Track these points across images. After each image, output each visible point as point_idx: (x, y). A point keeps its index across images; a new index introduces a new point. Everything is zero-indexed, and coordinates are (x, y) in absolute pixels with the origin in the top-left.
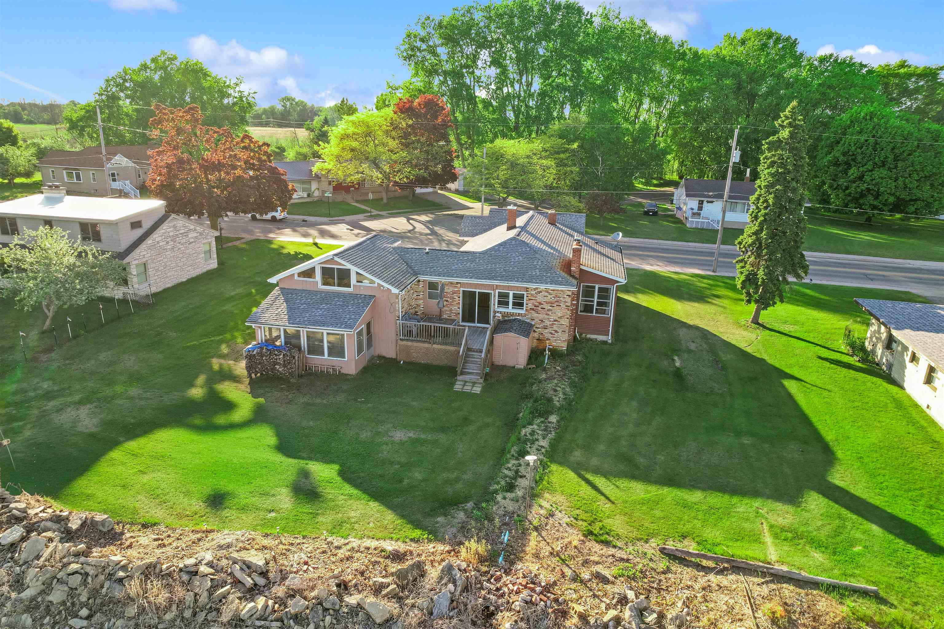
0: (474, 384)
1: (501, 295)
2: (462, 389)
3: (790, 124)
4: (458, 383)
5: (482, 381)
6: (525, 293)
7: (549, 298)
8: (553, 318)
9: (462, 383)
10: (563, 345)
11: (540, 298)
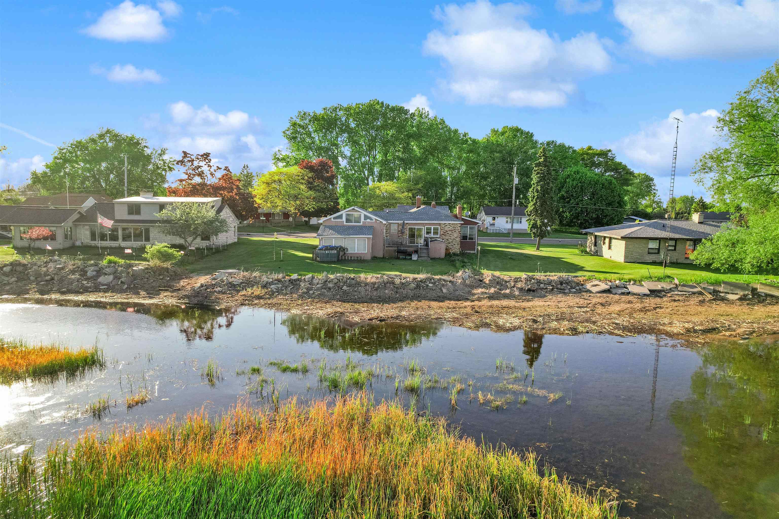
1: (427, 229)
3: (543, 155)
6: (439, 227)
7: (451, 228)
8: (452, 238)
10: (457, 251)
11: (446, 228)
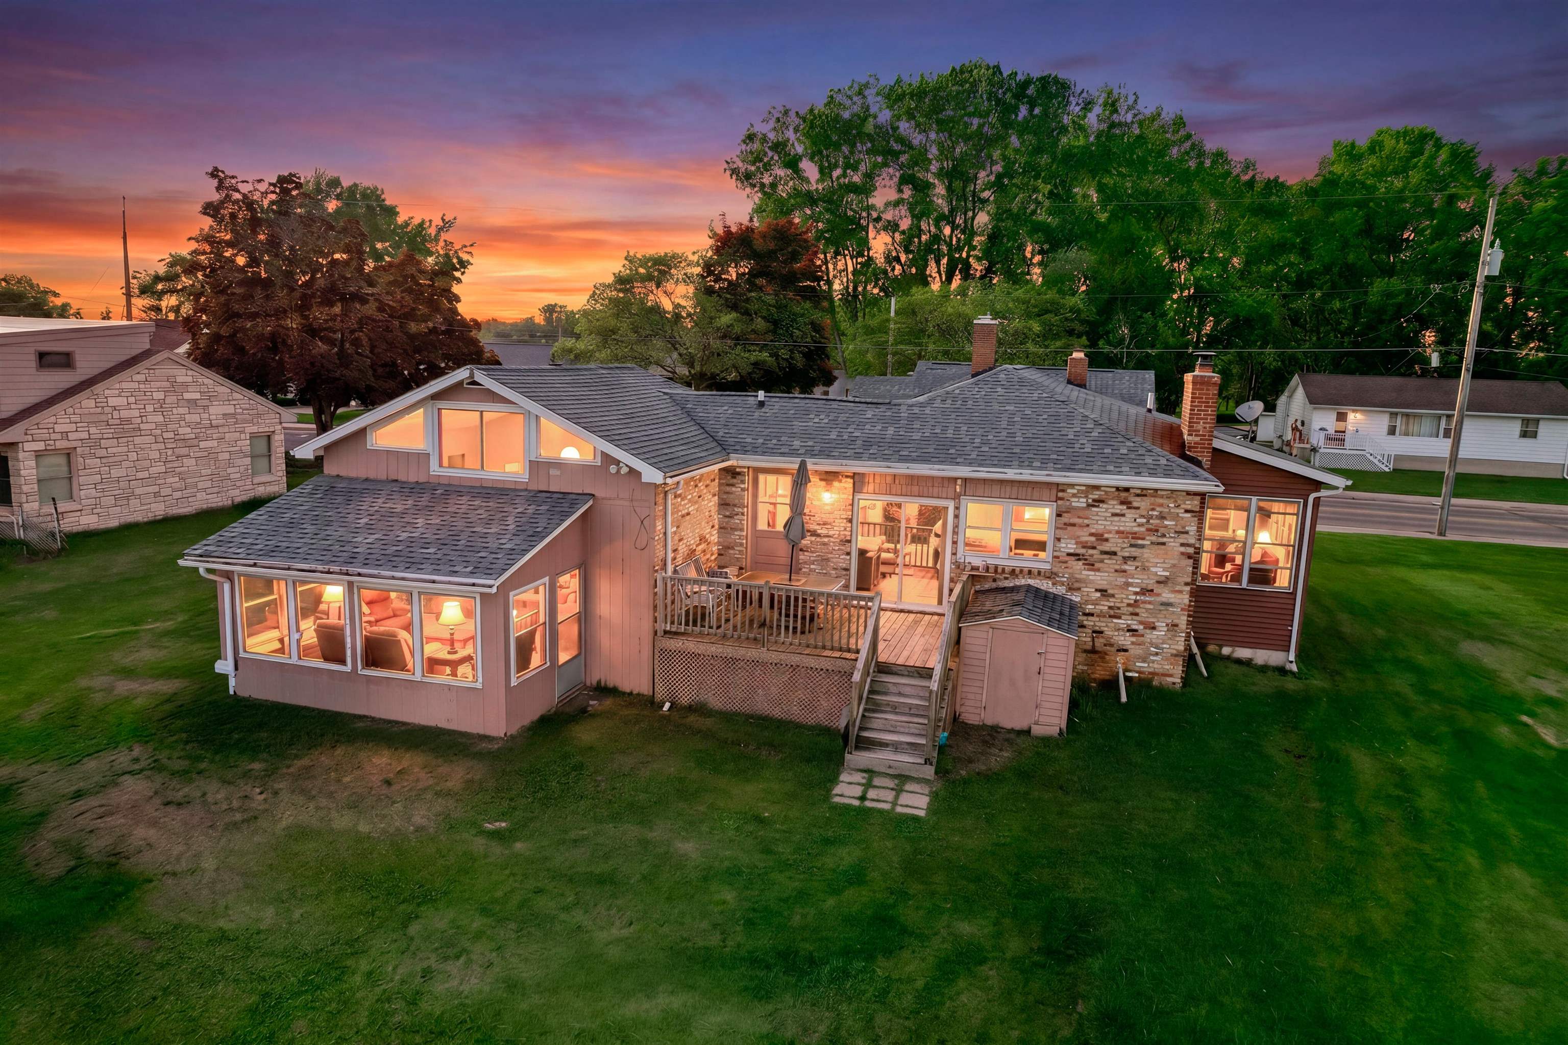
0: (902, 779)
2: (863, 798)
4: (844, 777)
5: (929, 772)
8: (1137, 582)
9: (859, 777)
10: (1168, 668)
11: (1099, 520)
